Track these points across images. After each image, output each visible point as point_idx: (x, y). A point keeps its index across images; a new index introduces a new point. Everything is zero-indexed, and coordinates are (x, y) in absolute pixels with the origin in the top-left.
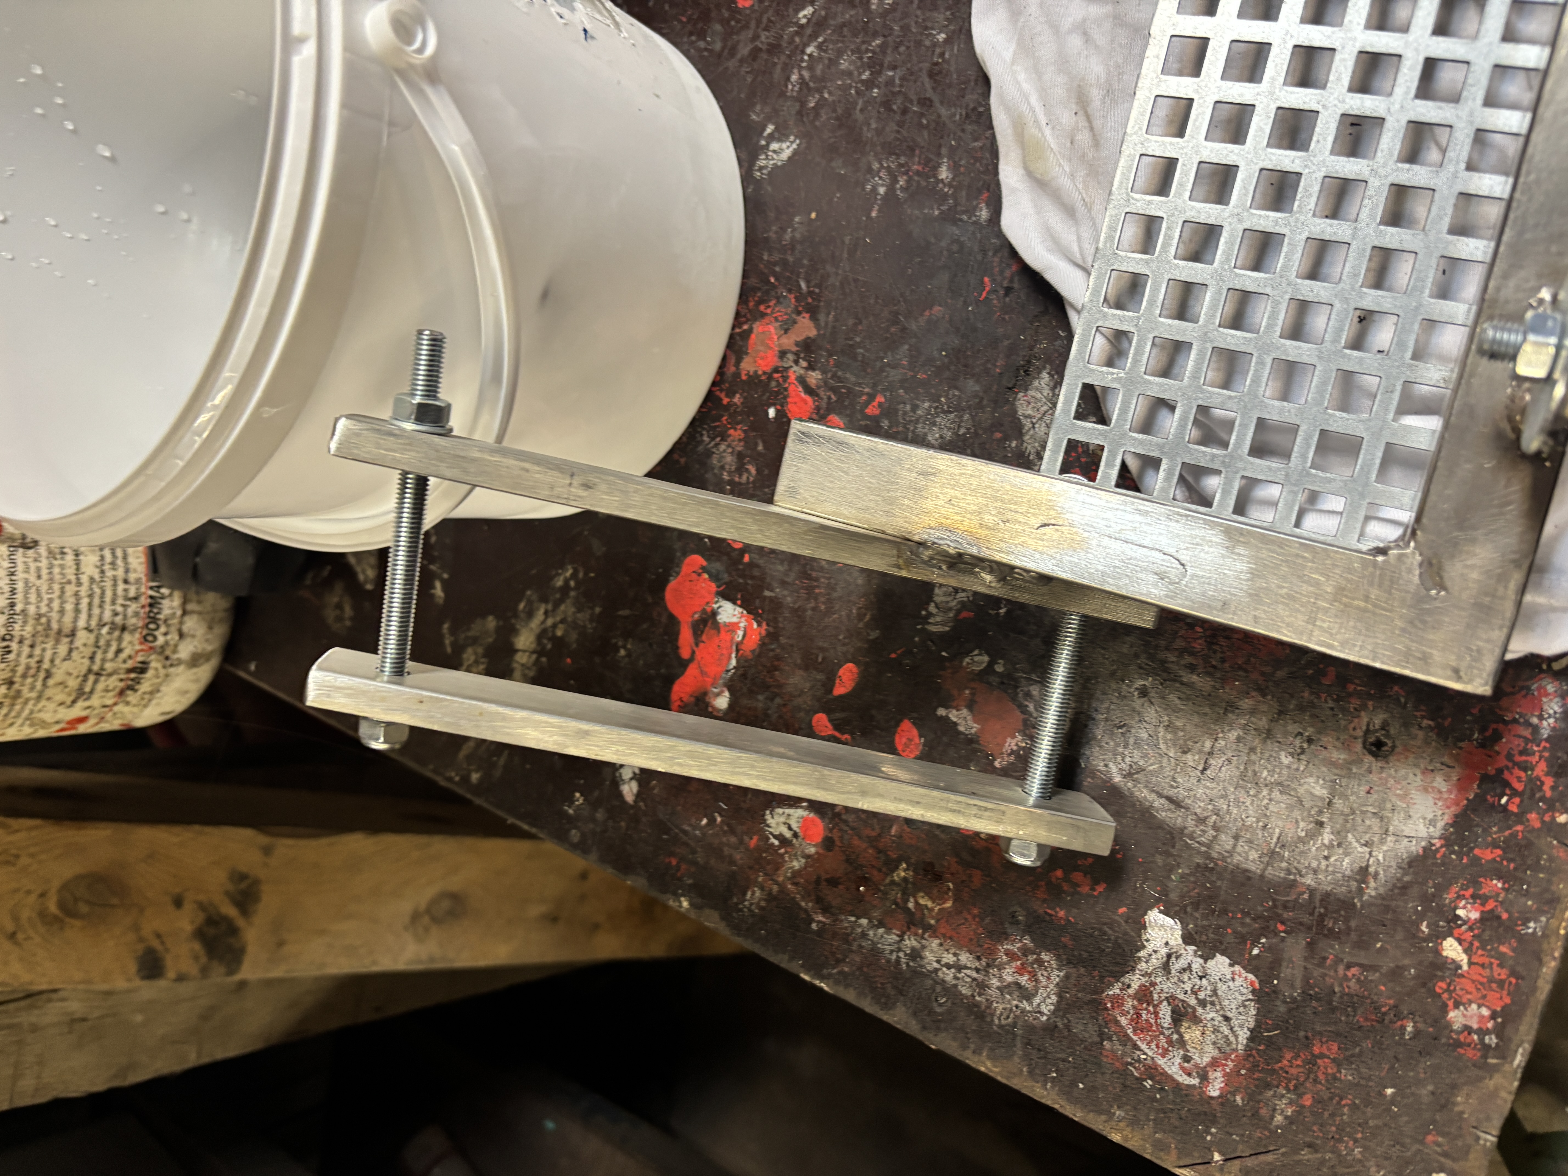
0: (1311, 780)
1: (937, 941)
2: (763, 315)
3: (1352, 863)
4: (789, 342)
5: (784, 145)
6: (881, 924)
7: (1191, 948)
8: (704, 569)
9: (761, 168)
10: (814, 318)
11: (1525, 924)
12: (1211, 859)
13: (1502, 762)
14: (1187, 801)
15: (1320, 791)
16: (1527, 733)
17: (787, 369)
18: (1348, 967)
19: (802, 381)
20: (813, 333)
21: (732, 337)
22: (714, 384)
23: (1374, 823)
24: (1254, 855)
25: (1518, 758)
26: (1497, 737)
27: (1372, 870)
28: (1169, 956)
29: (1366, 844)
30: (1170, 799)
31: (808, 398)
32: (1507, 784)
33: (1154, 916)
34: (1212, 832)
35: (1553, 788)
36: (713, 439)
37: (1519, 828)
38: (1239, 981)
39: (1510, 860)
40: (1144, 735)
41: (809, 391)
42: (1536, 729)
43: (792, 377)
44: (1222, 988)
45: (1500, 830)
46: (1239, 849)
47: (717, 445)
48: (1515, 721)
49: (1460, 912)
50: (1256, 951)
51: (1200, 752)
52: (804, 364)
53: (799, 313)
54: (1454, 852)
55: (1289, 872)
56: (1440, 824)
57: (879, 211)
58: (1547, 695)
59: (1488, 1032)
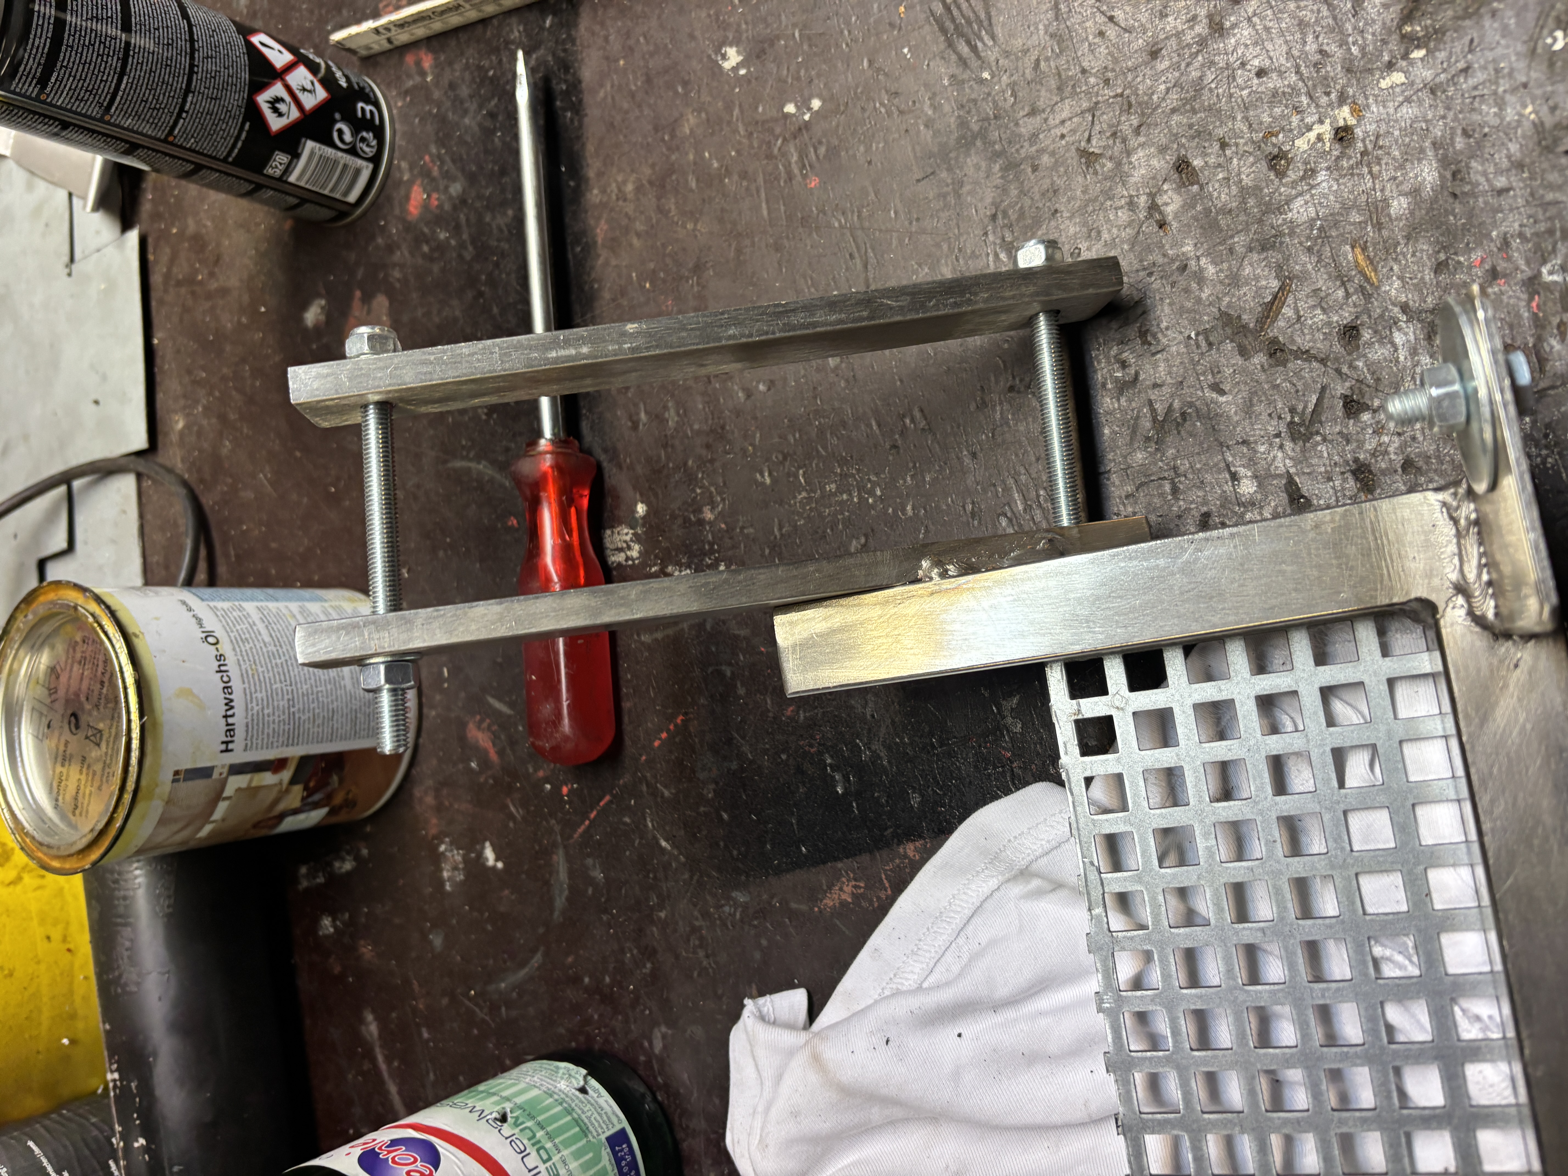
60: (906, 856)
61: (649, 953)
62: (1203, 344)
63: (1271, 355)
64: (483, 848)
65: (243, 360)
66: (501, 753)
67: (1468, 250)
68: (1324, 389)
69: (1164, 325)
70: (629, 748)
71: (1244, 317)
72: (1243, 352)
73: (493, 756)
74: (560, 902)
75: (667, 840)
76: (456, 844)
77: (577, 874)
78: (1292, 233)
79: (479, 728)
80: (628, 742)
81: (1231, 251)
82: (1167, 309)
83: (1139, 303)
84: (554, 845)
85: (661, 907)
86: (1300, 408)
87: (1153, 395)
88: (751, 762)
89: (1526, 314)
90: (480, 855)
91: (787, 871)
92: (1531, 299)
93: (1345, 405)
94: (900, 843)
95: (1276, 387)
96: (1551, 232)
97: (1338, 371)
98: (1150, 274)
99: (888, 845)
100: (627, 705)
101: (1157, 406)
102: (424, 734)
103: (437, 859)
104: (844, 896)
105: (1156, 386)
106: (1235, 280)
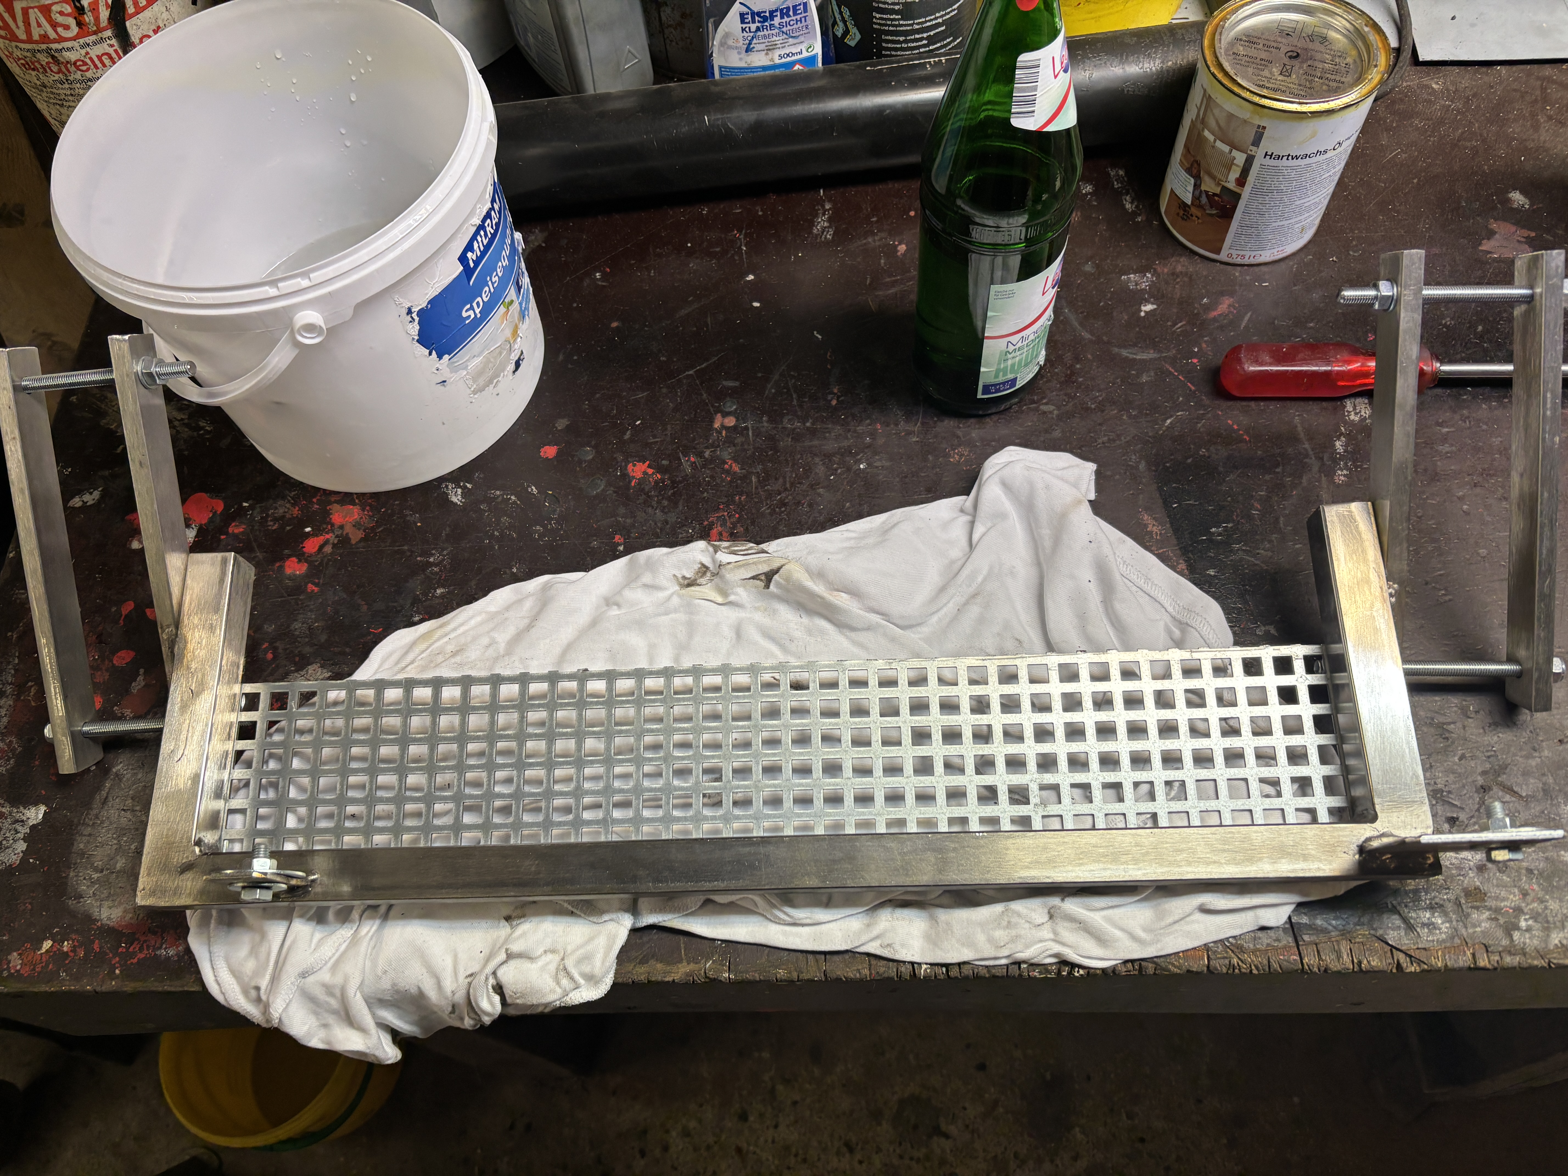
0: (124, 861)
1: (11, 703)
2: (363, 510)
3: (83, 890)
4: (348, 529)
5: (459, 497)
6: (16, 670)
7: (28, 831)
8: (215, 513)
9: (447, 486)
10: (361, 540)
11: (64, 971)
12: (77, 827)
13: (142, 938)
14: (106, 808)
15: (119, 866)
16: (157, 945)
17: (333, 532)
18: (30, 903)
19: (326, 543)
20: (353, 542)
21: (351, 494)
22: (324, 490)
23: (105, 893)
24: (82, 846)
25: (145, 945)
26: (155, 933)
27: (82, 900)
28: (23, 821)
29: (94, 894)
30: (107, 797)
31: (317, 548)
32: (132, 944)
33: (43, 809)
34: (91, 823)
35: (132, 963)
36: (293, 498)
37: (111, 955)
38: (15, 857)
39: (94, 956)
40: (140, 776)
41: (321, 547)
42: (160, 948)
43: (327, 536)
44: (10, 851)
45: (108, 948)
46: (84, 838)
47: (289, 501)
48: (163, 938)
49: (66, 943)
50: (31, 861)
51: (133, 806)
52: (336, 542)
53: (364, 531)
54: (95, 931)
55: (75, 864)
56: (108, 922)
57: (421, 561)
58: (177, 947)
59: (9, 971)
60: (1178, 564)
61: (1101, 408)
62: (1489, 754)
63: (1482, 787)
64: (1153, 304)
65: (1484, 141)
66: (1215, 319)
67: (1539, 885)
68: (1462, 808)
69: (1500, 735)
70: (1226, 404)
71: (1505, 776)
72: (1484, 773)
73: (1213, 314)
74: (1125, 353)
75: (1171, 423)
76: (1153, 285)
77: (1144, 365)
78: (1552, 805)
79: (1229, 306)
80: (1230, 403)
81: (1544, 775)
82: (1510, 738)
83: (1515, 724)
84: (1160, 351)
85: (1130, 416)
86: (1450, 795)
87: (1459, 725)
88: (1224, 480)
89: (1502, 904)
90: (1147, 301)
91: (1161, 495)
92: (1511, 908)
93: (1453, 818)
94: (1186, 561)
95: (1464, 786)
96: (1548, 922)
97: (1472, 817)
98: (1531, 732)
99: (1183, 554)
100: (1253, 404)
101: (1452, 726)
102: (1222, 266)
103: (1142, 270)
104: (1150, 526)
105: (1464, 727)
106: (1526, 774)
